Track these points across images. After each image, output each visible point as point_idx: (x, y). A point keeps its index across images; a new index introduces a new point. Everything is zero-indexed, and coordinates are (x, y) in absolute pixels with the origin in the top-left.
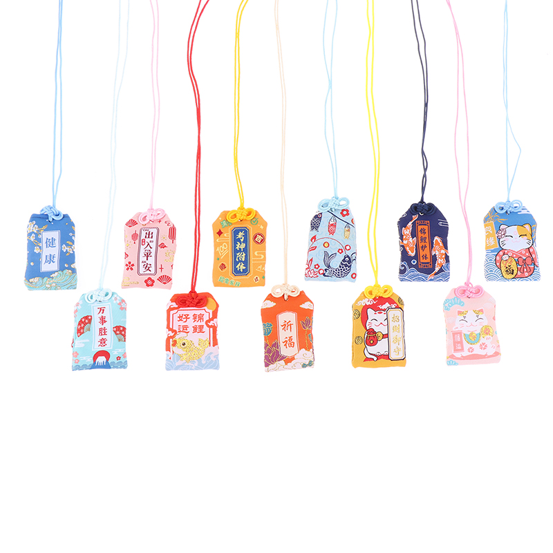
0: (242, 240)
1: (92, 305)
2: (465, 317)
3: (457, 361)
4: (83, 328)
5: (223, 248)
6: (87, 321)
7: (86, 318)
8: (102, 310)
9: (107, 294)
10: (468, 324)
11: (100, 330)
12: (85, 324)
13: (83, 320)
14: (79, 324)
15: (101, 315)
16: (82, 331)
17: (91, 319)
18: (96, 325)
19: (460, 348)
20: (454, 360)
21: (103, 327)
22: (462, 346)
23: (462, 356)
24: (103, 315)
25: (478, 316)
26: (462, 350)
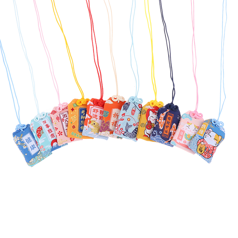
0: (84, 114)
1: (39, 122)
2: (189, 126)
3: (176, 143)
4: (40, 133)
5: (74, 117)
6: (40, 129)
7: (39, 128)
8: (45, 122)
9: (44, 115)
10: (189, 130)
11: (48, 131)
12: (40, 131)
13: (38, 130)
14: (37, 132)
15: (45, 124)
16: (40, 135)
17: (42, 127)
18: (45, 129)
19: (180, 138)
20: (175, 142)
21: (49, 129)
22: (182, 138)
23: (180, 143)
24: (47, 124)
25: (195, 128)
26: (181, 140)
